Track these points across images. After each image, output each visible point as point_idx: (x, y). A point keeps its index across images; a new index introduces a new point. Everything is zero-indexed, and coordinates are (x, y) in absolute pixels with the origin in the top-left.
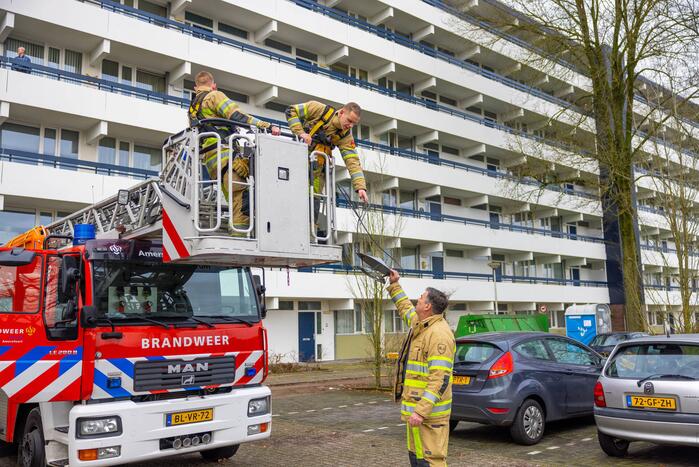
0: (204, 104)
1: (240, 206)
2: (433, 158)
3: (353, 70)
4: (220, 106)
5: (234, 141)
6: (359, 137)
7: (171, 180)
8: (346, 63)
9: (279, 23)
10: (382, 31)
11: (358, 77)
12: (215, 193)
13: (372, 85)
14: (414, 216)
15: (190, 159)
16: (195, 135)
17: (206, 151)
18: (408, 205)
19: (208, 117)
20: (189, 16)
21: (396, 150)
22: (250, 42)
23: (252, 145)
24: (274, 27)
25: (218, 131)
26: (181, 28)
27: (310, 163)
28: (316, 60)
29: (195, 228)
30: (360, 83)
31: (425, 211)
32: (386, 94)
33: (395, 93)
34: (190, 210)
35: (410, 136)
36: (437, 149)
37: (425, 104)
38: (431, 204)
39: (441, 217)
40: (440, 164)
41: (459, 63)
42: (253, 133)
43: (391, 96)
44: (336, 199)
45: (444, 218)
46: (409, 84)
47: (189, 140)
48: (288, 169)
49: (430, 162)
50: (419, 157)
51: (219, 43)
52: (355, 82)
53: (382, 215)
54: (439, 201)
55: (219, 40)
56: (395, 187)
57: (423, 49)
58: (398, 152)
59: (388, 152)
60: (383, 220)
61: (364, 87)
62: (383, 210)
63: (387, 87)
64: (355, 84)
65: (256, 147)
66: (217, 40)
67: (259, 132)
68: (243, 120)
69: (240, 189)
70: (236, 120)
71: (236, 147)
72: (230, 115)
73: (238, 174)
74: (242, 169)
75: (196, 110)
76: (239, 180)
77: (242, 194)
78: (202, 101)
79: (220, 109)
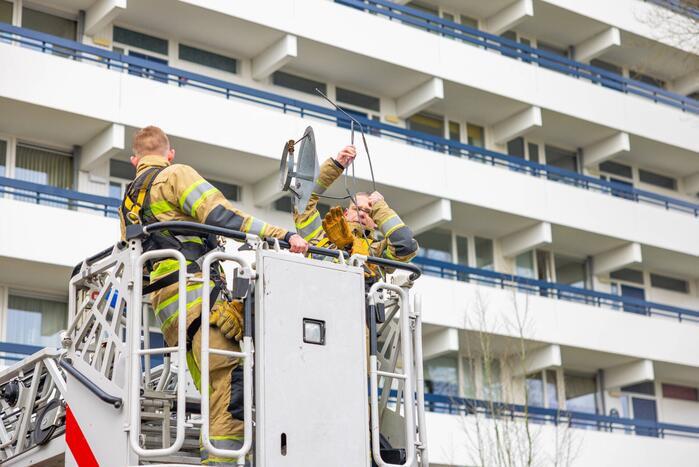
0: (154, 192)
1: (226, 400)
2: (633, 301)
3: (455, 126)
4: (186, 194)
6: (472, 262)
7: (85, 347)
8: (438, 112)
9: (301, 40)
10: (511, 44)
11: (464, 140)
12: (173, 379)
13: (494, 155)
14: (599, 427)
15: (124, 304)
16: (135, 256)
17: (157, 287)
18: (584, 403)
20: (121, 34)
21: (552, 286)
22: (242, 79)
23: (250, 273)
24: (290, 48)
25: (182, 247)
26: (105, 58)
27: (368, 308)
28: (377, 109)
29: (131, 447)
30: (470, 152)
31: (621, 415)
32: (524, 171)
33: (542, 167)
34: (122, 409)
35: (580, 255)
36: (641, 281)
37: (609, 189)
38: (634, 399)
39: (657, 429)
40: (650, 314)
41: (676, 102)
42: (251, 249)
43: (534, 174)
44: (425, 395)
45: (666, 431)
46: (572, 149)
47: (122, 265)
48: (323, 322)
49: (626, 310)
50: (602, 300)
51: (180, 84)
52: (460, 149)
53: (527, 426)
54: (652, 393)
55: (180, 78)
56: (553, 366)
57: (599, 76)
58: (555, 291)
59: (535, 291)
60: (529, 438)
61: (477, 158)
62: (529, 415)
63: (527, 157)
64: (459, 154)
65: (257, 278)
66: (176, 78)
67: (264, 247)
68: (233, 223)
69: (226, 364)
70: (217, 224)
71: (218, 277)
72: (206, 214)
73: (224, 334)
74: (232, 322)
75: (139, 205)
76: (225, 346)
77: (230, 375)
78: (150, 185)
79: (186, 202)
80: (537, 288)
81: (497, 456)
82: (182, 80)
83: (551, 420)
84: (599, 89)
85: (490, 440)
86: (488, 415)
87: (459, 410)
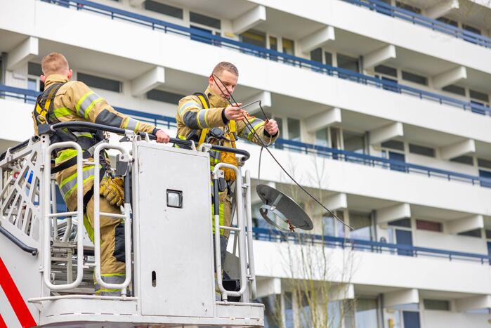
0: (57, 101)
1: (112, 248)
2: (397, 163)
3: (274, 40)
4: (80, 102)
5: (102, 152)
6: (286, 136)
7: (10, 212)
8: (261, 29)
11: (280, 50)
12: (75, 229)
13: (301, 60)
14: (372, 250)
15: (38, 181)
16: (45, 147)
18: (363, 233)
19: (65, 120)
21: (341, 152)
22: (123, 6)
23: (127, 158)
25: (78, 140)
27: (213, 181)
28: (219, 27)
29: (45, 283)
30: (284, 58)
31: (388, 242)
32: (322, 72)
33: (335, 69)
34: (37, 257)
35: (360, 131)
36: (402, 149)
37: (381, 85)
38: (397, 231)
39: (412, 251)
40: (408, 171)
41: (428, 23)
42: (129, 141)
43: (330, 74)
44: (253, 229)
45: (418, 252)
46: (355, 56)
47: (36, 153)
48: (181, 192)
49: (392, 169)
50: (375, 162)
51: (78, 8)
52: (277, 56)
53: (323, 249)
54: (409, 226)
55: (78, 4)
56: (342, 208)
57: (374, 5)
58: (343, 156)
59: (329, 155)
60: (325, 257)
61: (289, 62)
62: (325, 242)
63: (324, 62)
64: (276, 60)
65: (133, 161)
66: (75, 4)
67: (138, 139)
68: (114, 122)
69: (111, 223)
70: (103, 123)
71: (104, 161)
72: (95, 116)
73: (109, 202)
74: (114, 193)
75: (46, 110)
76: (110, 210)
77: (114, 230)
78: (54, 96)
79: (81, 108)
80: (331, 154)
81: (302, 269)
82: (80, 6)
83: (339, 245)
84: (374, 14)
85: (297, 258)
86: (296, 242)
87: (276, 238)
